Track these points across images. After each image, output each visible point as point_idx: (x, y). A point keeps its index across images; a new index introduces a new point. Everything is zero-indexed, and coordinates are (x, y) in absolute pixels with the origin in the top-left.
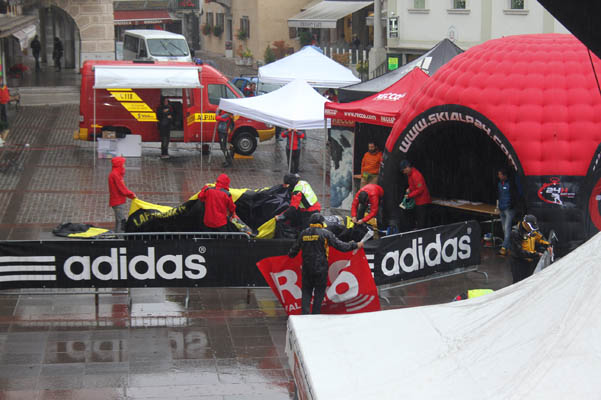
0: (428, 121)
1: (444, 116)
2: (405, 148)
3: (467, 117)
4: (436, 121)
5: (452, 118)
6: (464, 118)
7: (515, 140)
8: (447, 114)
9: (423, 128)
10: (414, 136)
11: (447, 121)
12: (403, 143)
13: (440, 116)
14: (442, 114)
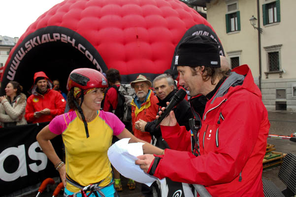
0: (25, 49)
1: (36, 41)
2: (11, 76)
3: (55, 35)
4: (31, 48)
5: (43, 41)
6: (52, 37)
7: (98, 44)
8: (38, 37)
9: (22, 56)
10: (17, 65)
11: (39, 45)
12: (10, 73)
13: (33, 42)
14: (35, 39)
